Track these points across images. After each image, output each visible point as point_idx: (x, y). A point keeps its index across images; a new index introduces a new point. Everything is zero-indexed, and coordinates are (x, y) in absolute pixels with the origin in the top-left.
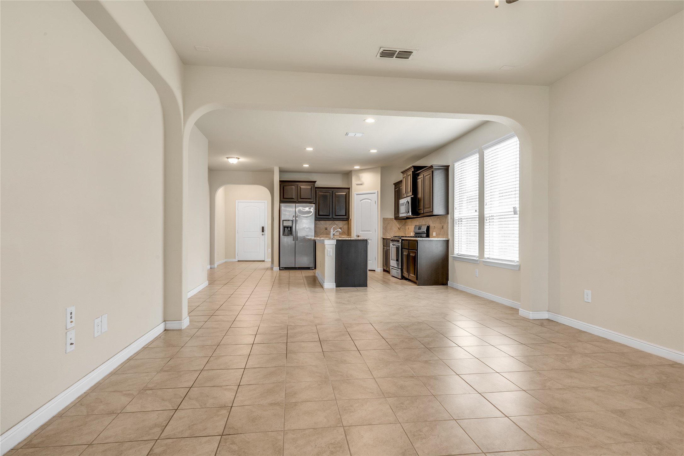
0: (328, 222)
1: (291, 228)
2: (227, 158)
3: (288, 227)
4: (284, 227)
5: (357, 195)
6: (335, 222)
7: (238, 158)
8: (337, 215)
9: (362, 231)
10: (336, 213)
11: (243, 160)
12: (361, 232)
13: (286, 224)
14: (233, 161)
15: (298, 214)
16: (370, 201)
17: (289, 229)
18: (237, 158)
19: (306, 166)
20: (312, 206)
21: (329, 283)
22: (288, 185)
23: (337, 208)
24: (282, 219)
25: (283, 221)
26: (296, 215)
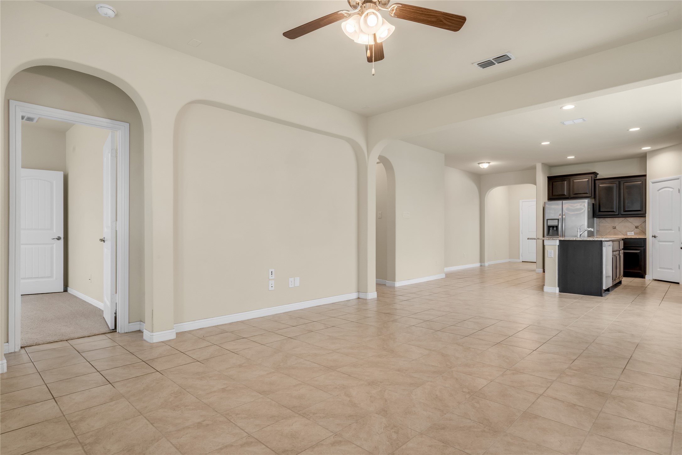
0: (616, 219)
1: (557, 227)
2: (478, 163)
3: (553, 227)
4: (549, 227)
5: (653, 183)
6: (628, 219)
7: (489, 163)
8: (626, 210)
9: (660, 230)
10: (626, 207)
11: (493, 163)
12: (658, 232)
13: (551, 223)
14: (485, 166)
15: (566, 212)
16: (671, 190)
17: (555, 229)
18: (487, 162)
19: (571, 157)
20: (584, 202)
21: (552, 287)
22: (556, 181)
23: (626, 202)
24: (546, 218)
25: (547, 220)
26: (563, 213)
